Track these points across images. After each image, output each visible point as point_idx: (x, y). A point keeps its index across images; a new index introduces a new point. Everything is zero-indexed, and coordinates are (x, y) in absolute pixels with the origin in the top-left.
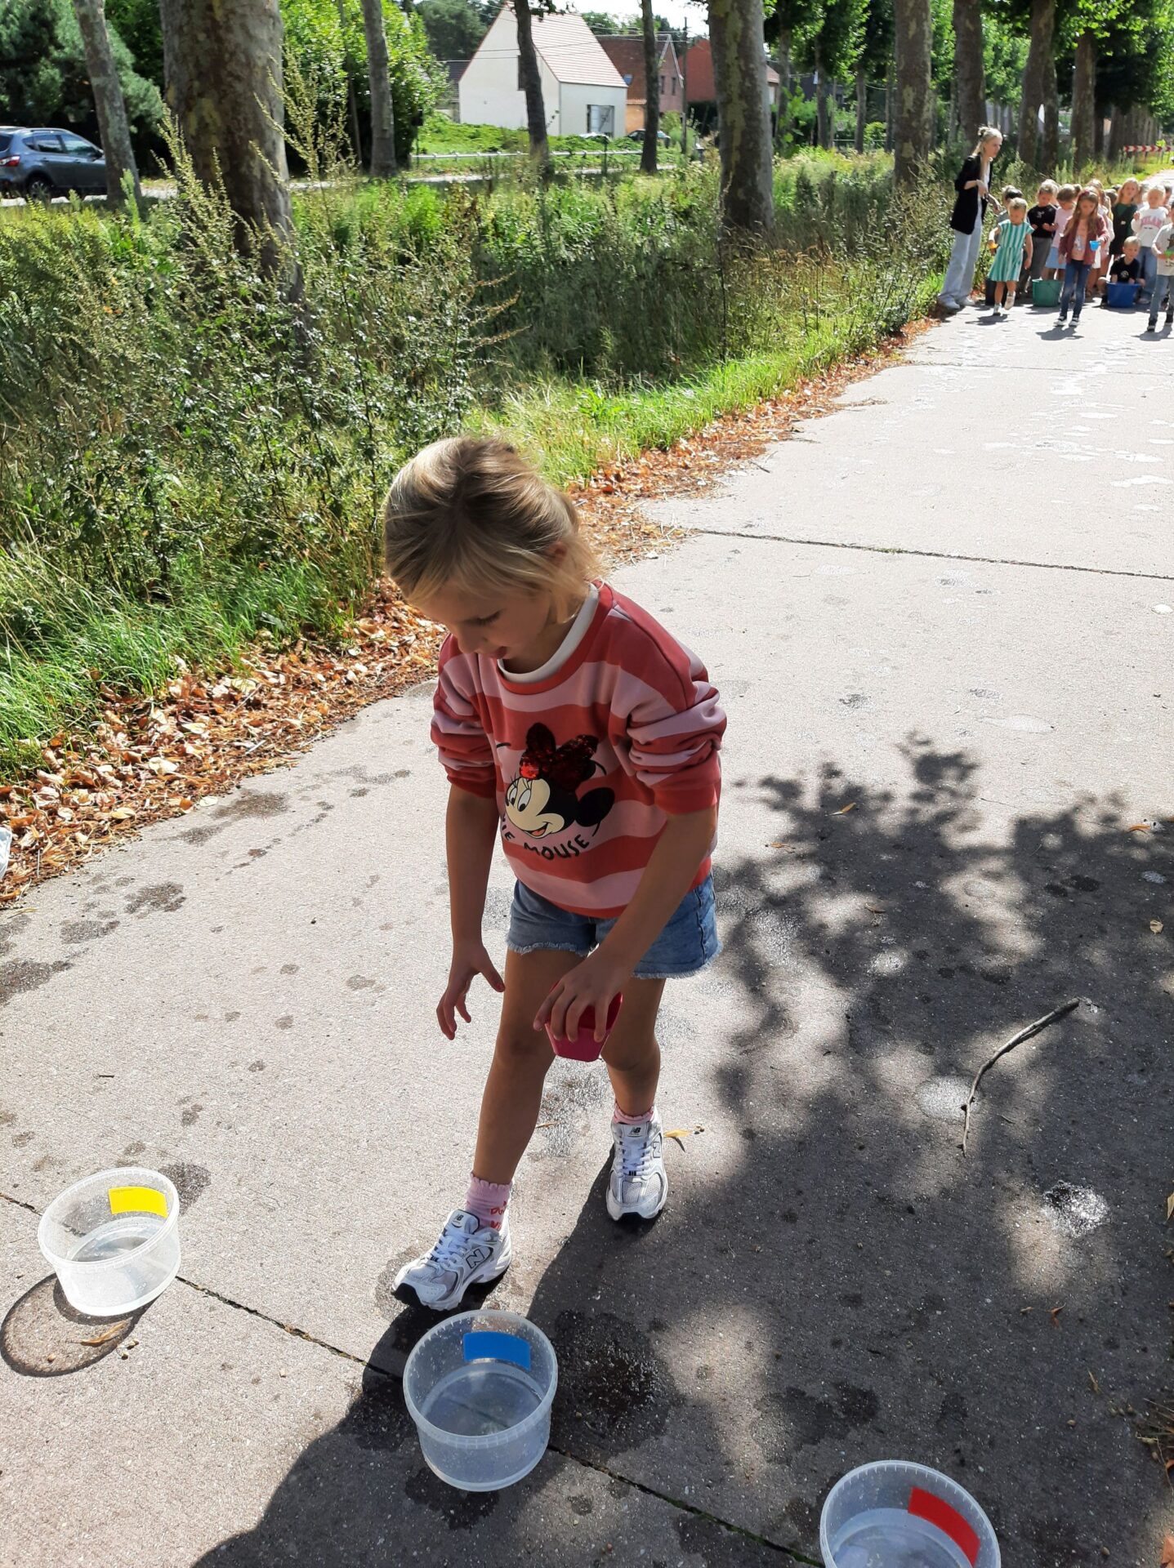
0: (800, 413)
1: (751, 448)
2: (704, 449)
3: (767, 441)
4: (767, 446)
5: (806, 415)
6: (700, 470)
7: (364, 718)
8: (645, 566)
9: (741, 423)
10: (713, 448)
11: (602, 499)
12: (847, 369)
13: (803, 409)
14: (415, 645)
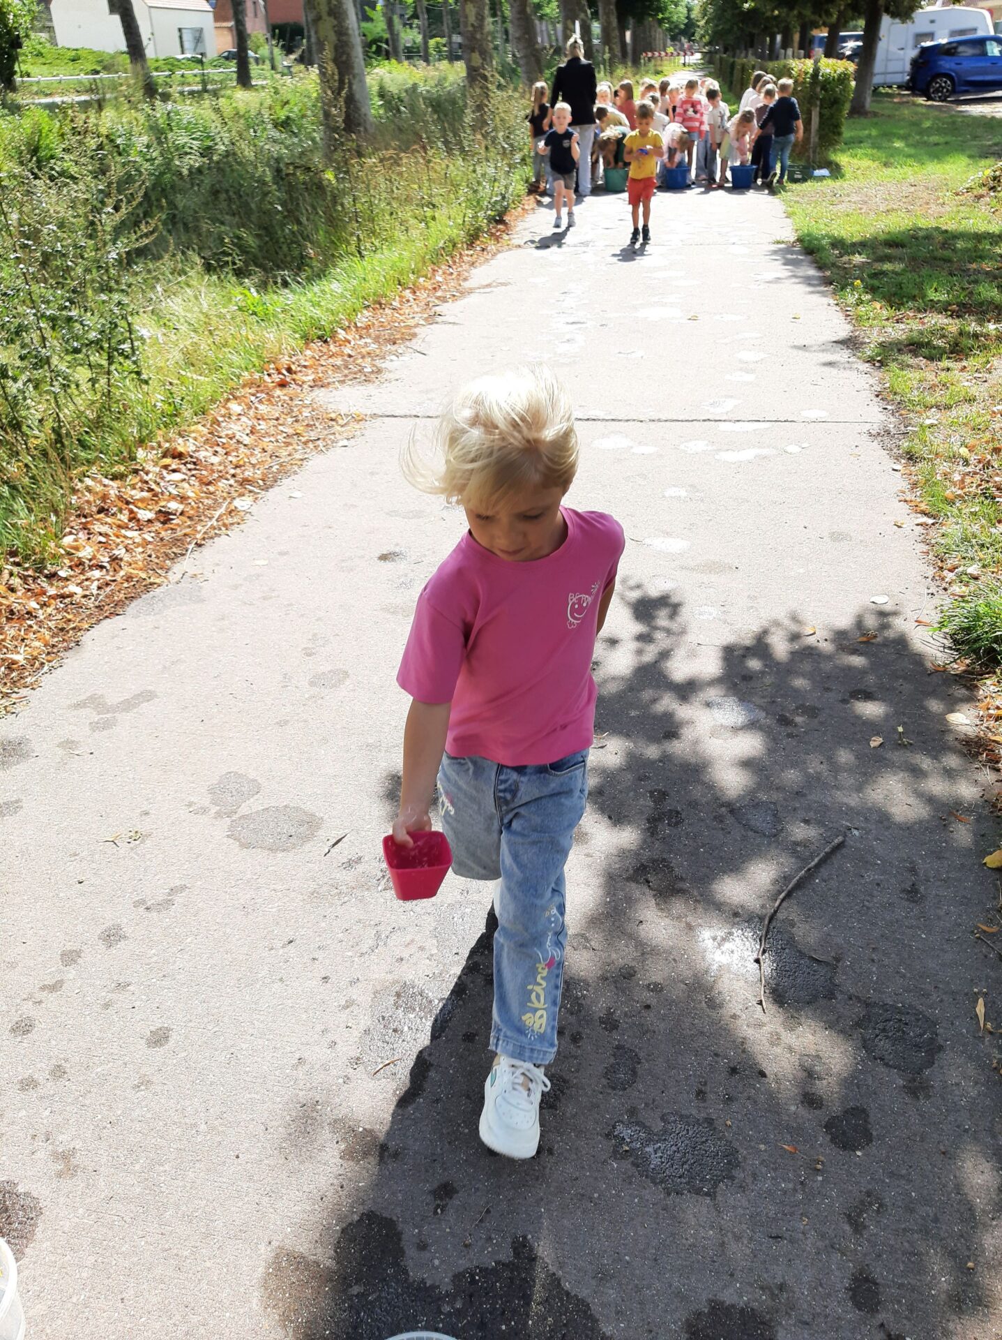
0: (438, 298)
1: (403, 334)
2: (361, 337)
3: (417, 325)
4: (416, 330)
5: (443, 300)
6: (363, 357)
7: (90, 643)
8: (336, 454)
9: (387, 311)
10: (370, 336)
11: (278, 392)
12: (467, 255)
13: (439, 294)
14: (127, 557)
